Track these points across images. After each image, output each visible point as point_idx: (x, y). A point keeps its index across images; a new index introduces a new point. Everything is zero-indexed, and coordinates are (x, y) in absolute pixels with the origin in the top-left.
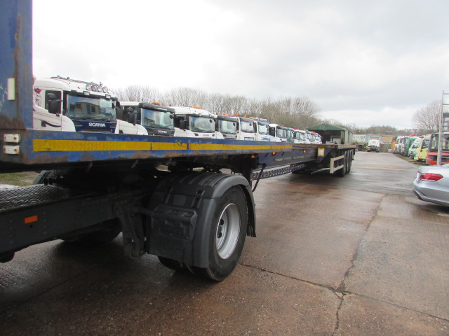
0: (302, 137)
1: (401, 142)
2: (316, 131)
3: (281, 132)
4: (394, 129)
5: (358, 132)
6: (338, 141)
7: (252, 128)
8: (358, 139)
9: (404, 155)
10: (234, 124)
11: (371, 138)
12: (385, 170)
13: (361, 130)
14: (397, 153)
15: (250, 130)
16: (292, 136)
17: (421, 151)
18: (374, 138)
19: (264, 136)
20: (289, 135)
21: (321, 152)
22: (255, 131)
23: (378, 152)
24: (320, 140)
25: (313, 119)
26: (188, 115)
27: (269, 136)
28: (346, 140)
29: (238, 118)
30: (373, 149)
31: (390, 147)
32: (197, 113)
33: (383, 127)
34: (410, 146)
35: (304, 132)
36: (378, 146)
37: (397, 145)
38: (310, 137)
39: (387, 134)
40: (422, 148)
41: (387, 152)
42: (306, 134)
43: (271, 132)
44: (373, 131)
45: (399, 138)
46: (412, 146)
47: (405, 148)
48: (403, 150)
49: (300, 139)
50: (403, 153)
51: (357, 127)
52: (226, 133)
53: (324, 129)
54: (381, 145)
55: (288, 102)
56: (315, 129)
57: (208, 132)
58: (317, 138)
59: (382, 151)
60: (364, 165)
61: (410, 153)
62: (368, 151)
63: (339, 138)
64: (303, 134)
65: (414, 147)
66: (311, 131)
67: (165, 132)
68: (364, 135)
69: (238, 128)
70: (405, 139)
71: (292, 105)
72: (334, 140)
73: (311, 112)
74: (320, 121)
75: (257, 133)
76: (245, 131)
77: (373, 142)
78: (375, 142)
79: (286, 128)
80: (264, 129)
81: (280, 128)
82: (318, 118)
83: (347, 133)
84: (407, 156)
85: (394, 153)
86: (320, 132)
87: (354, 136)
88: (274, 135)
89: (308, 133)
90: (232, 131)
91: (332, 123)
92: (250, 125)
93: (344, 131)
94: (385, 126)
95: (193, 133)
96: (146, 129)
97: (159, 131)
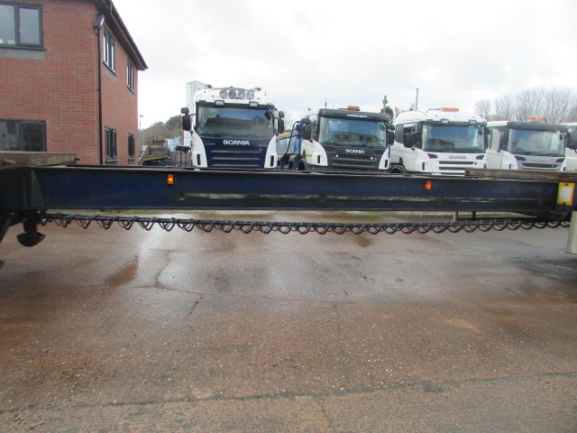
21: (566, 195)
57: (465, 152)
67: (361, 152)
95: (426, 153)
96: (324, 147)
97: (348, 151)
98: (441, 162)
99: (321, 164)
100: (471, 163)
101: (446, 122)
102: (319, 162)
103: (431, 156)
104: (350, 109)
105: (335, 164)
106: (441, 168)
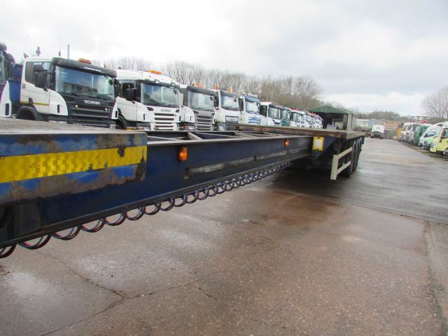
0: (300, 118)
1: (409, 129)
2: (317, 113)
3: (275, 112)
4: (397, 115)
5: (361, 117)
6: (340, 125)
7: (237, 105)
8: (361, 123)
9: (413, 144)
10: (211, 99)
11: (376, 123)
12: (401, 165)
13: (364, 115)
14: (404, 141)
15: (234, 107)
16: (289, 117)
17: (441, 141)
18: (379, 124)
19: (252, 115)
20: (284, 116)
21: (319, 144)
22: (241, 108)
23: (382, 138)
24: (321, 123)
25: (315, 101)
26: (140, 81)
27: (259, 116)
28: (349, 124)
29: (219, 91)
30: (377, 136)
31: (395, 133)
32: (152, 79)
33: (386, 112)
34: (421, 135)
35: (303, 113)
36: (382, 132)
37: (405, 133)
38: (310, 119)
39: (393, 119)
40: (442, 138)
41: (391, 138)
42: (305, 116)
43: (262, 111)
44: (376, 116)
45: (406, 124)
46: (424, 134)
47: (415, 136)
48: (412, 138)
49: (297, 121)
50: (412, 142)
51: (359, 111)
52: (199, 109)
53: (326, 111)
54: (385, 131)
55: (289, 81)
56: (316, 111)
57: (169, 106)
58: (318, 120)
59: (386, 138)
60: (372, 157)
61: (421, 142)
62: (372, 137)
63: (341, 121)
64: (302, 115)
65: (426, 136)
66: (311, 112)
67: (97, 103)
68: (368, 120)
69: (216, 104)
70: (415, 126)
71: (293, 84)
72: (337, 124)
73: (313, 93)
74: (322, 102)
75: (244, 112)
76: (227, 108)
77: (377, 128)
78: (379, 128)
79: (281, 107)
80: (253, 107)
81: (273, 107)
82: (321, 100)
83: (350, 117)
84: (416, 144)
85: (400, 141)
86: (322, 115)
87: (357, 120)
88: (265, 115)
89: (307, 115)
90: (208, 107)
91: (335, 106)
92: (235, 101)
93: (347, 114)
94: (389, 111)
95: (146, 106)
96: (63, 96)
97: (86, 102)
98: (156, 114)
99: (60, 114)
100: (173, 115)
101: (158, 82)
102: (59, 111)
103: (150, 109)
104: (82, 61)
105: (75, 114)
106: (156, 119)
